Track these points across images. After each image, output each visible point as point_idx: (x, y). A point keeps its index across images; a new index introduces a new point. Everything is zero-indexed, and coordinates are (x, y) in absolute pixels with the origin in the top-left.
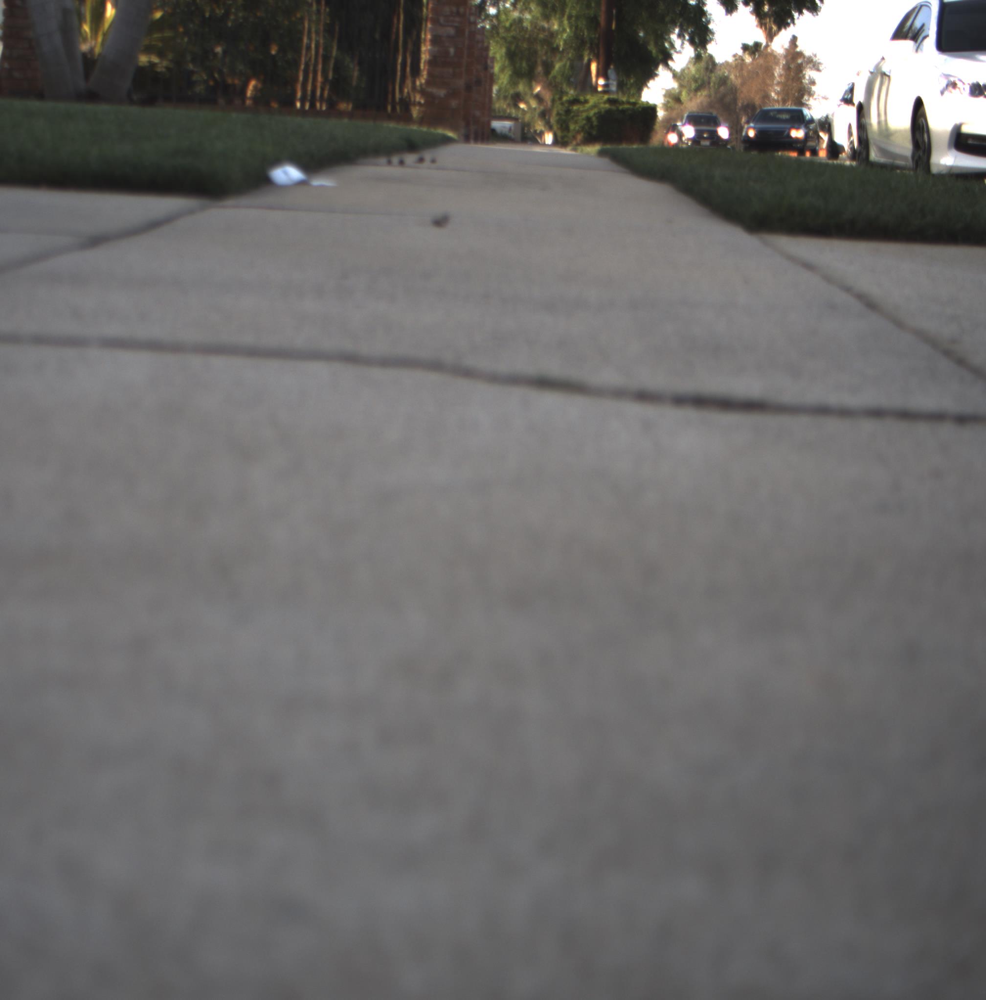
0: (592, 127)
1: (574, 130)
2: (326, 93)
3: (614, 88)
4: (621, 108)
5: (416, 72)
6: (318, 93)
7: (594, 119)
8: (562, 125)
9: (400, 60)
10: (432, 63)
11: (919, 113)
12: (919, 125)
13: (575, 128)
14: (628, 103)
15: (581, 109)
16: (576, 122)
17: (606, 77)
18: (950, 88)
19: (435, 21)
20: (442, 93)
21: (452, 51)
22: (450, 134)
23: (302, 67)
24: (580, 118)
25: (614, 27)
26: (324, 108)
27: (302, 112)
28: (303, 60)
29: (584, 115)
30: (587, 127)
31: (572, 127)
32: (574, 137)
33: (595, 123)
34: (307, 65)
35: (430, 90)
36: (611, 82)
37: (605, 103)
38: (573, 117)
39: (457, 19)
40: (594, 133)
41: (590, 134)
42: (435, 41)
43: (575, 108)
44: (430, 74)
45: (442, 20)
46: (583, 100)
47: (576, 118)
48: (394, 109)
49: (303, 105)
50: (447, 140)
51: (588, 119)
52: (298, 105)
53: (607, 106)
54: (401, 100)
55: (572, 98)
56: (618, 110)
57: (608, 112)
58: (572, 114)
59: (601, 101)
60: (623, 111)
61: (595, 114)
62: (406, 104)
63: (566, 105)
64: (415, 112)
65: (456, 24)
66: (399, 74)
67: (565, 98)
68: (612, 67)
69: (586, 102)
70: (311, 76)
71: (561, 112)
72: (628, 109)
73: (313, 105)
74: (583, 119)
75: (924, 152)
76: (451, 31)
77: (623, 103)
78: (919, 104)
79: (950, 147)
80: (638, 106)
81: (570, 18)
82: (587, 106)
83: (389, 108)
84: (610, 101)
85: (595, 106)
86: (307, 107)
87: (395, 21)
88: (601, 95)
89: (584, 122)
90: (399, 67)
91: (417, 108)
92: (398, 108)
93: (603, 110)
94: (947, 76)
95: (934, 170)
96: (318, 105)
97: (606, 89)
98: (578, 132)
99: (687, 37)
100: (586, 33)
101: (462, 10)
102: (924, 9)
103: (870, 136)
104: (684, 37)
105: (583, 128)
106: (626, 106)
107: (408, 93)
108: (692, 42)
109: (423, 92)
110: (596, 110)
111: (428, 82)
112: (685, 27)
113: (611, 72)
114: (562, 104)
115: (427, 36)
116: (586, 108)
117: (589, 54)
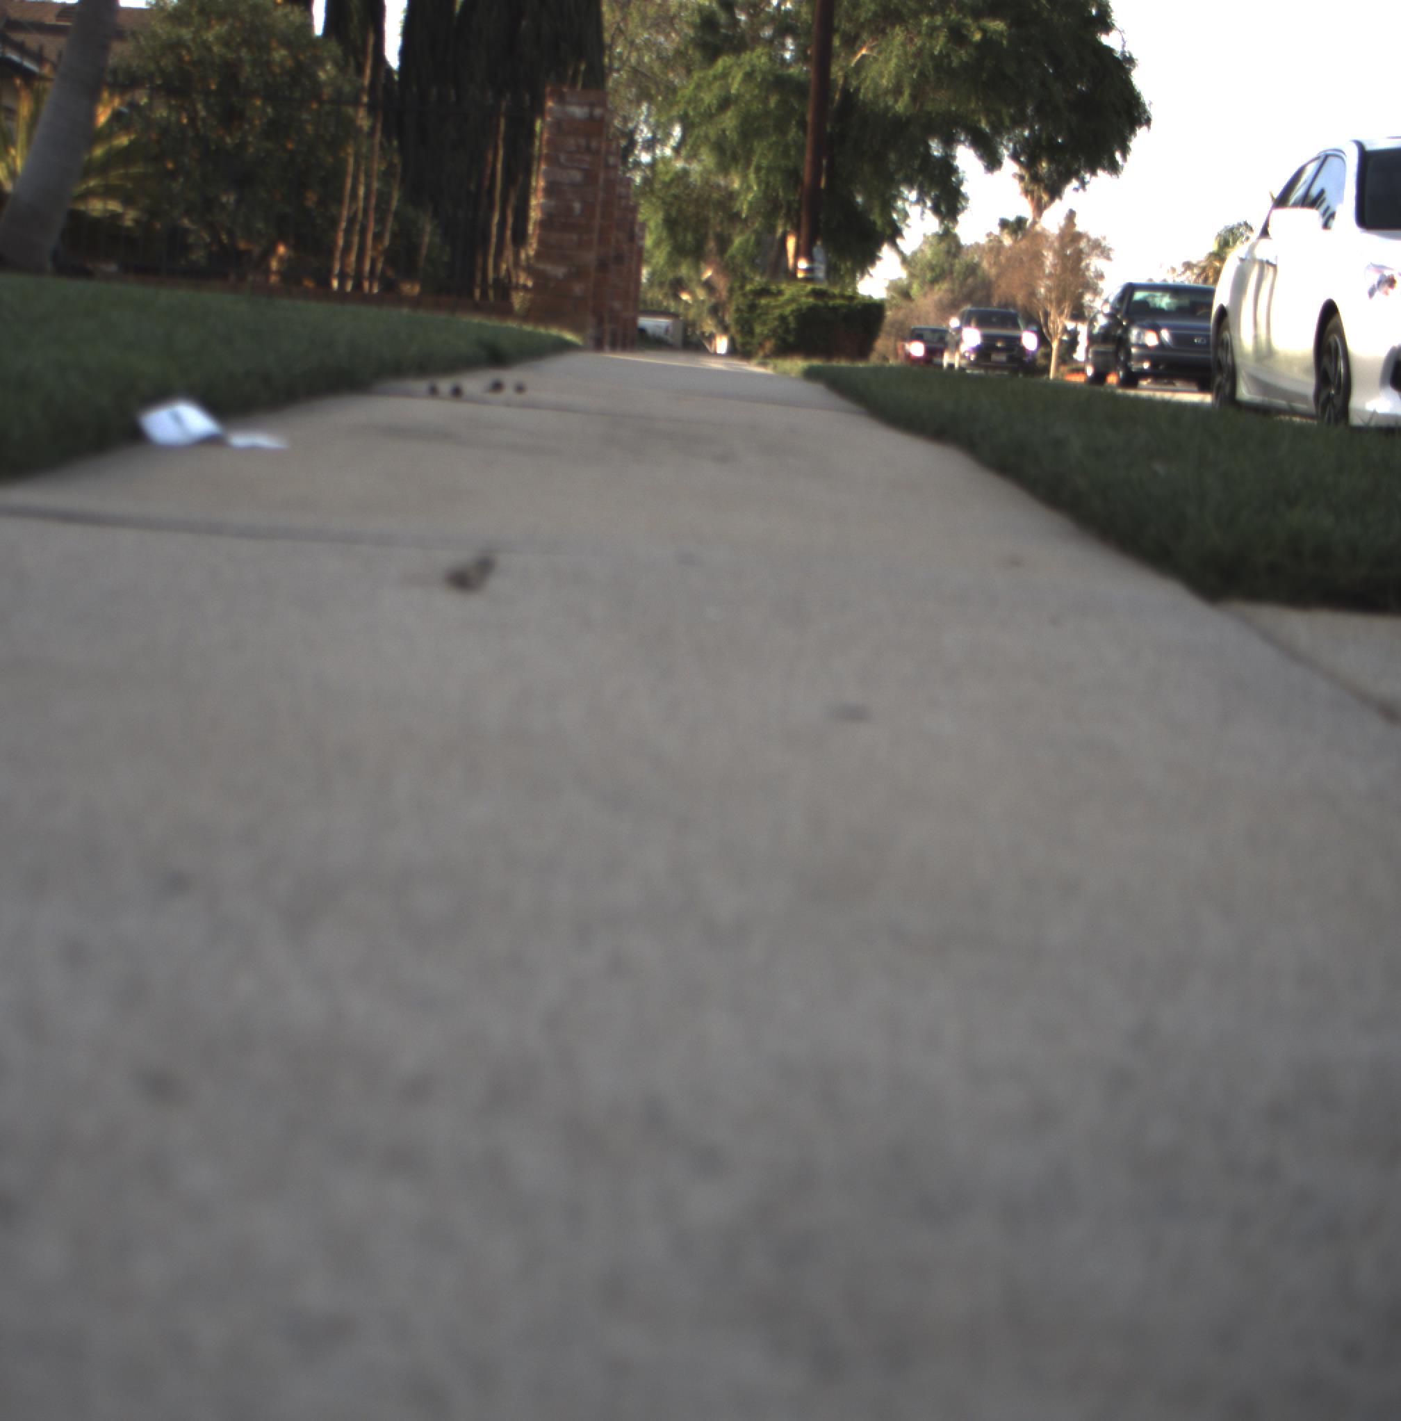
0: (787, 331)
1: (761, 334)
2: (380, 266)
3: (821, 274)
4: (831, 303)
5: (520, 237)
6: (367, 267)
7: (791, 319)
8: (743, 327)
9: (496, 218)
10: (544, 224)
11: (1330, 325)
12: (1329, 346)
13: (762, 331)
14: (842, 296)
15: (773, 303)
16: (764, 323)
17: (811, 258)
18: (1386, 287)
19: (552, 160)
20: (559, 271)
21: (577, 206)
22: (569, 336)
23: (343, 225)
24: (770, 317)
25: (823, 184)
26: (376, 290)
27: (341, 296)
28: (345, 213)
29: (777, 312)
30: (780, 331)
31: (758, 329)
32: (761, 345)
33: (793, 325)
34: (352, 221)
35: (541, 266)
36: (816, 265)
37: (808, 295)
38: (759, 316)
39: (587, 158)
40: (791, 339)
41: (784, 341)
42: (551, 190)
43: (763, 301)
44: (541, 242)
45: (563, 158)
46: (775, 291)
47: (764, 317)
48: (484, 294)
49: (342, 284)
50: (563, 347)
51: (783, 318)
52: (335, 284)
53: (811, 300)
54: (496, 280)
55: (758, 288)
56: (826, 307)
57: (813, 309)
58: (759, 311)
59: (802, 293)
60: (835, 309)
61: (792, 312)
62: (504, 288)
63: (751, 297)
64: (518, 300)
65: (585, 166)
66: (494, 240)
67: (748, 287)
68: (819, 243)
69: (780, 293)
70: (356, 239)
71: (742, 307)
72: (842, 306)
73: (358, 286)
74: (775, 319)
75: (1338, 388)
76: (577, 176)
77: (834, 297)
78: (1329, 312)
79: (1383, 383)
80: (856, 302)
81: (758, 169)
82: (782, 299)
83: (477, 293)
84: (817, 294)
85: (793, 300)
86: (349, 286)
87: (490, 157)
88: (803, 284)
89: (776, 323)
90: (494, 230)
91: (521, 294)
92: (491, 293)
93: (804, 307)
94: (1379, 268)
95: (1356, 420)
96: (366, 285)
97: (809, 275)
98: (767, 338)
99: (929, 204)
100: (781, 194)
101: (594, 144)
102: (1330, 160)
103: (1239, 360)
104: (925, 203)
105: (774, 331)
106: (839, 302)
107: (508, 270)
108: (936, 210)
109: (530, 270)
110: (794, 306)
111: (539, 255)
112: (926, 189)
113: (818, 251)
114: (744, 295)
115: (539, 183)
116: (778, 303)
117: (785, 225)
